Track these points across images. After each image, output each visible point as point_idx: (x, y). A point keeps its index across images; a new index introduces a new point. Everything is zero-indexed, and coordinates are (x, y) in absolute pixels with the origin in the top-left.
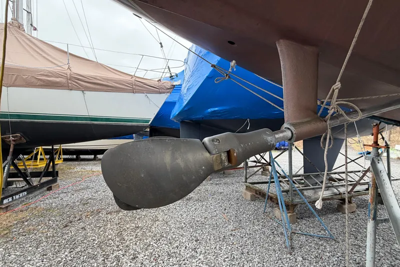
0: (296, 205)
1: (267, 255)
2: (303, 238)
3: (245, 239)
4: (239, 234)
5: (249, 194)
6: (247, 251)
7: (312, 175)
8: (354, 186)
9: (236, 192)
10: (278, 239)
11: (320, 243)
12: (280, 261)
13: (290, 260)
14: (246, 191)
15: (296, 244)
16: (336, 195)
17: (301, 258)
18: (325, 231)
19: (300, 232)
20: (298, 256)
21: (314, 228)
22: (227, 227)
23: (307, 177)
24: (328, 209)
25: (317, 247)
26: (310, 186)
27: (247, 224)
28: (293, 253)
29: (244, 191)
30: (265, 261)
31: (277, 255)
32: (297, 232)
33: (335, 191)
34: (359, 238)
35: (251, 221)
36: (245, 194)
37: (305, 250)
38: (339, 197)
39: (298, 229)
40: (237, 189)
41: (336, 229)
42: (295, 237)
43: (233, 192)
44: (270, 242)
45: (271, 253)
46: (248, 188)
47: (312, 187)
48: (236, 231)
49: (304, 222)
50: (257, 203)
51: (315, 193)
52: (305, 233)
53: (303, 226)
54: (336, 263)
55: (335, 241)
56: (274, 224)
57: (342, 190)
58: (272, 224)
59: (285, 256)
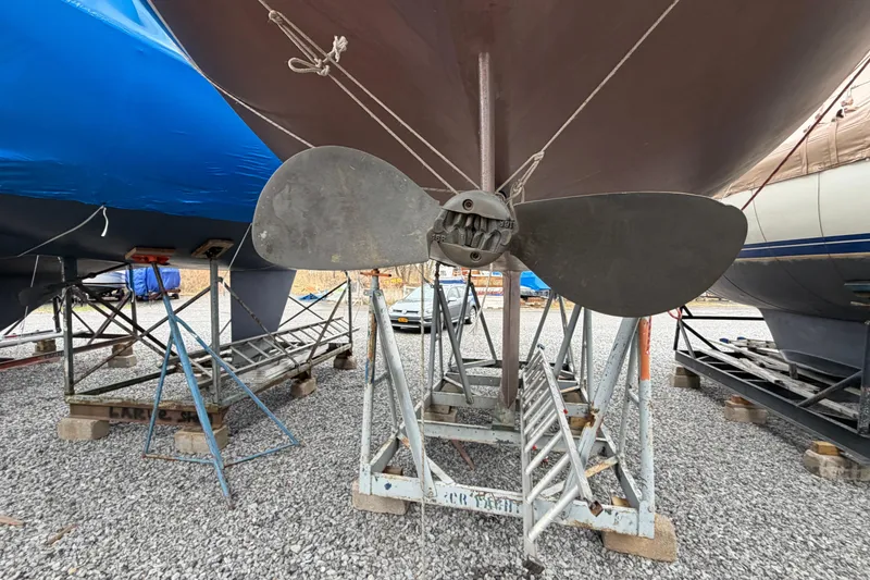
0: (227, 409)
1: (181, 541)
2: (248, 468)
3: (107, 540)
4: (79, 540)
5: (85, 425)
6: (121, 565)
7: (251, 341)
8: (314, 348)
9: (28, 433)
10: (197, 495)
11: (279, 461)
12: (215, 535)
13: (235, 519)
14: (70, 420)
15: (238, 485)
16: (291, 369)
17: (256, 504)
18: (280, 437)
19: (240, 459)
20: (248, 503)
21: (263, 440)
22: (23, 544)
23: (243, 348)
24: (277, 400)
25: (275, 471)
26: (250, 363)
27: (100, 501)
28: (238, 504)
29: (67, 420)
30: (179, 556)
31: (205, 527)
32: (235, 461)
33: (290, 362)
34: (328, 427)
35: (110, 490)
36: (71, 428)
37: (258, 486)
38: (295, 372)
39: (234, 454)
40: (28, 425)
41: (296, 427)
42: (232, 473)
43: (12, 438)
44: (180, 510)
45: (190, 531)
46: (77, 409)
47: (254, 364)
48: (65, 538)
49: (243, 437)
50: (115, 440)
51: (259, 374)
52: (251, 456)
53: (243, 444)
54: (308, 480)
55: (299, 446)
56: (180, 468)
57: (299, 359)
58: (174, 471)
59: (222, 519)
